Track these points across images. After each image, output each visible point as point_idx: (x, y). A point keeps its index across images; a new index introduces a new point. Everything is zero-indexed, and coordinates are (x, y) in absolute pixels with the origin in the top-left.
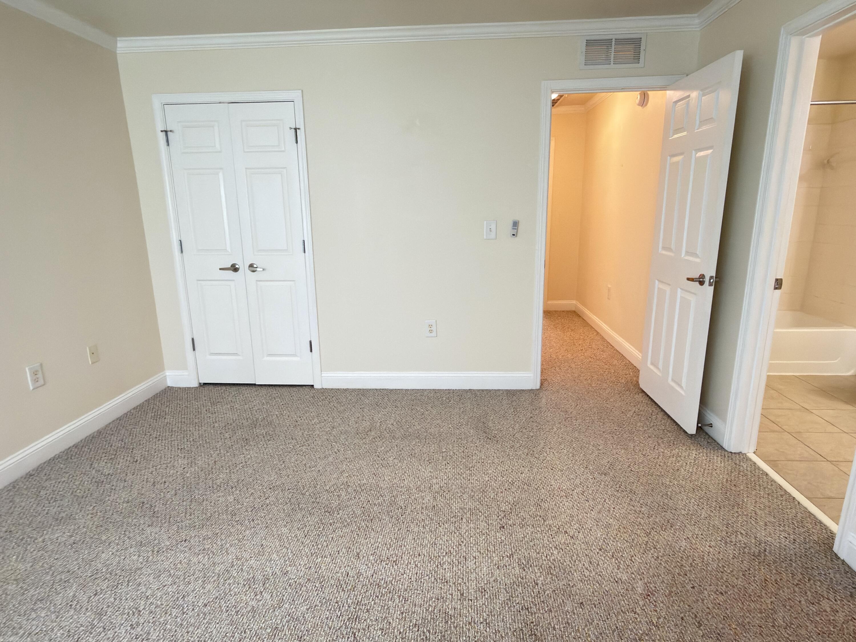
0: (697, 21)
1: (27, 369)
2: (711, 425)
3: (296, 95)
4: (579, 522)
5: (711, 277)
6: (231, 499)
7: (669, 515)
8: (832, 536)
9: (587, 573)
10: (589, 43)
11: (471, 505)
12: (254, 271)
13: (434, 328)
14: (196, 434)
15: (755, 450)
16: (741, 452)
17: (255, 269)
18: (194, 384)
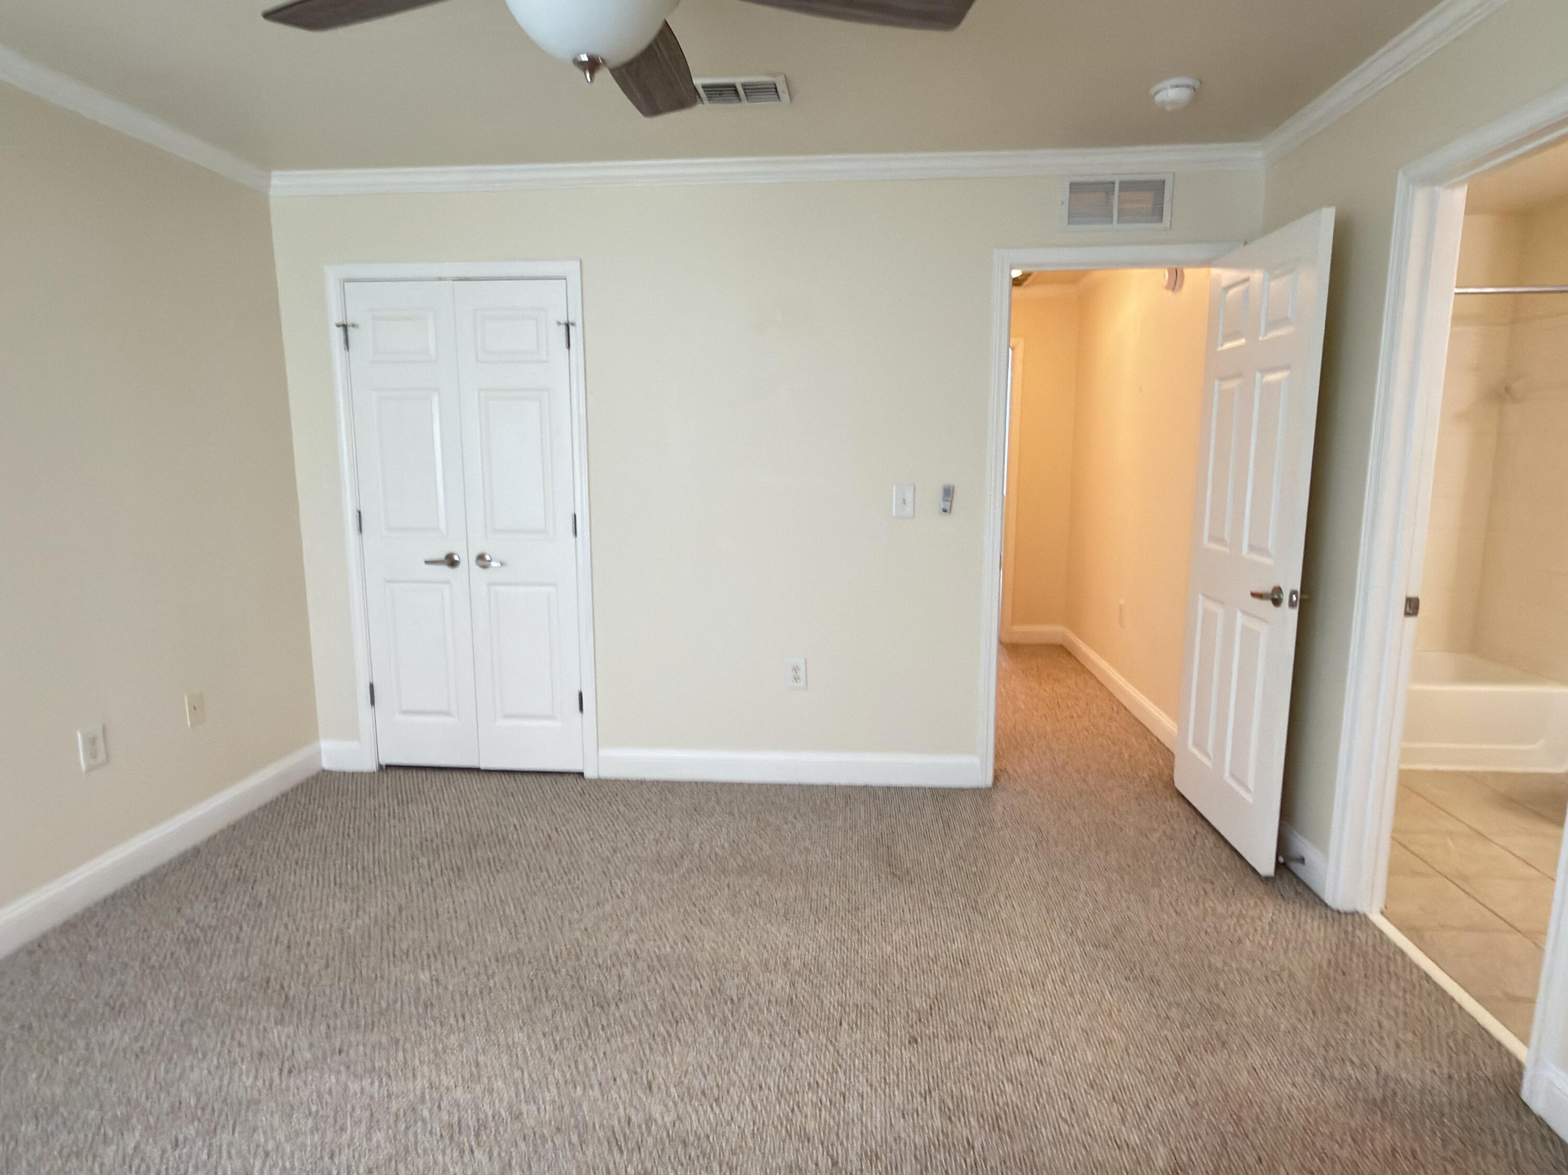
0: (1259, 155)
1: (79, 735)
2: (1302, 860)
3: (571, 268)
4: (1054, 1035)
5: (1294, 592)
6: (424, 976)
7: (1220, 1025)
8: (1517, 1069)
9: (1065, 1128)
10: (1075, 188)
11: (858, 997)
12: (484, 567)
13: (802, 674)
14: (369, 857)
15: (1384, 909)
16: (1357, 912)
17: (486, 563)
18: (369, 766)
